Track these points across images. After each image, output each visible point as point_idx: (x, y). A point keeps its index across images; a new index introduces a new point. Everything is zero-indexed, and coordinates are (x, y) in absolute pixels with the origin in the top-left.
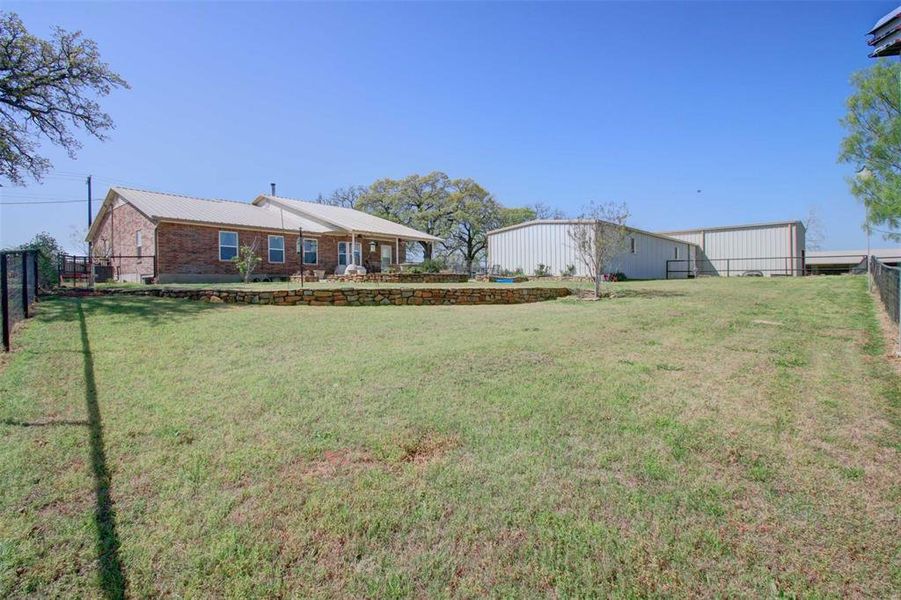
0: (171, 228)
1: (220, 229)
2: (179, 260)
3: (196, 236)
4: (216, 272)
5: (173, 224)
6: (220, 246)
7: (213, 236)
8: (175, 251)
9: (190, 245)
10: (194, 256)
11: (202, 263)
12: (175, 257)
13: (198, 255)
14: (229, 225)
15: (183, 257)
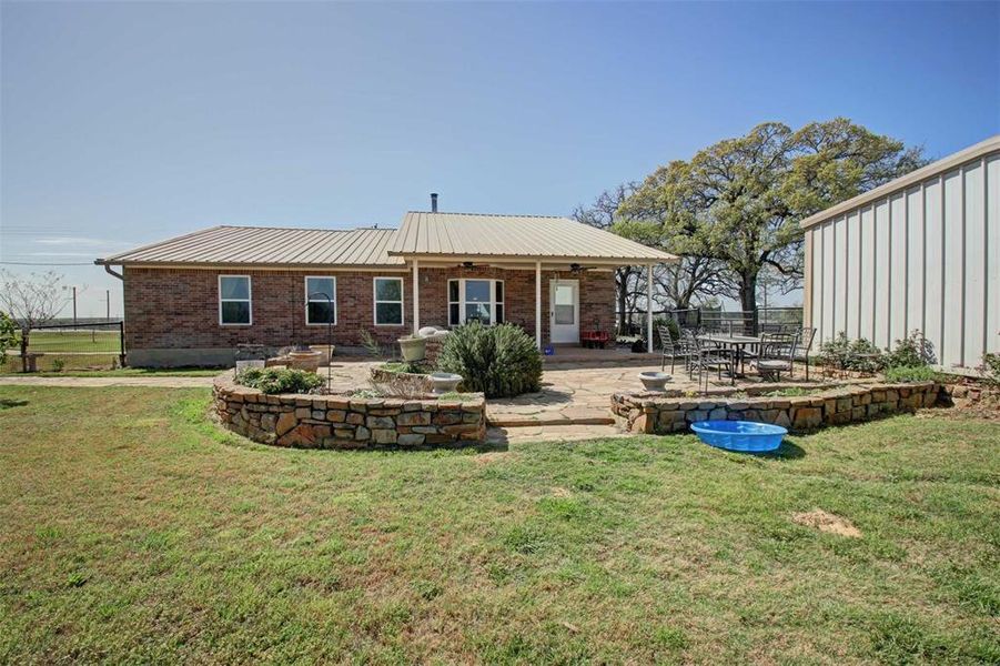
0: (143, 276)
1: (220, 272)
2: (157, 327)
3: (181, 287)
4: (215, 344)
5: (146, 270)
6: (221, 300)
7: (208, 284)
8: (149, 313)
9: (171, 302)
10: (178, 320)
11: (191, 330)
12: (150, 322)
13: (184, 318)
14: (230, 264)
15: (161, 322)
